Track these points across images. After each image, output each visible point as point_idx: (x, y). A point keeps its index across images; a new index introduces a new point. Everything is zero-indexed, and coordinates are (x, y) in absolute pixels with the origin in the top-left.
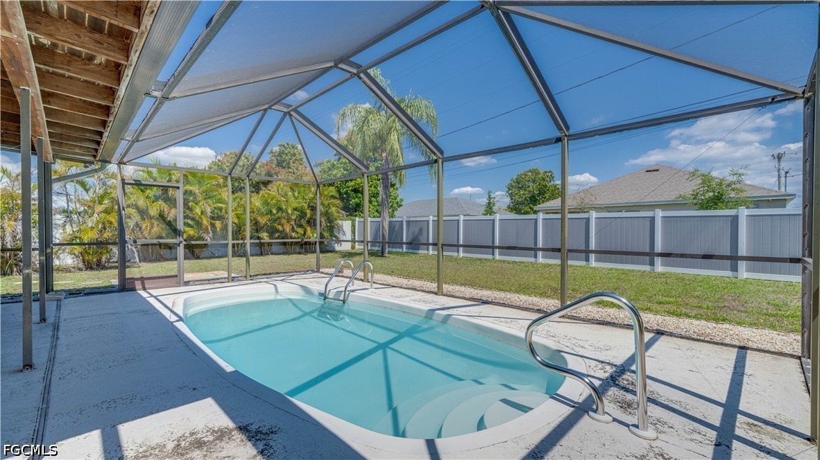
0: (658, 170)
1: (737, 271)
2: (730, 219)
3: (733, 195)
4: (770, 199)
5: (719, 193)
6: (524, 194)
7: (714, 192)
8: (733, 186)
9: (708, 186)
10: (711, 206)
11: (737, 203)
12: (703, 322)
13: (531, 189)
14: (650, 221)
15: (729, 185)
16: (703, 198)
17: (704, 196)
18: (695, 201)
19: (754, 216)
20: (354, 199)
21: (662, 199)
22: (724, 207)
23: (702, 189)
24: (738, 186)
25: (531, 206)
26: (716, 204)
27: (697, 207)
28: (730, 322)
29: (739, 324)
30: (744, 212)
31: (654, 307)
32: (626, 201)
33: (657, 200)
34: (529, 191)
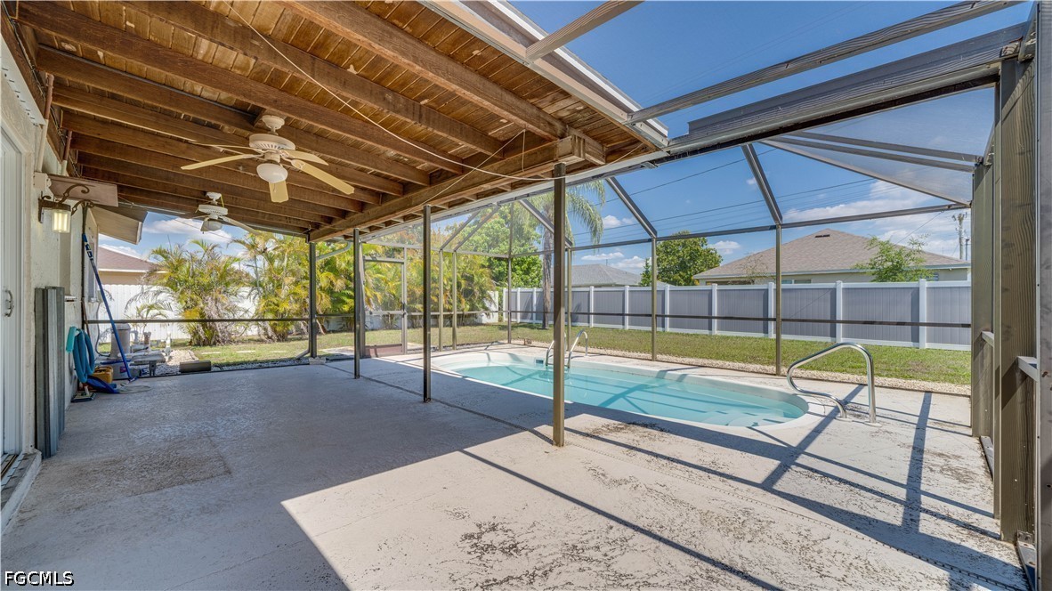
0: (828, 236)
1: (918, 341)
2: (911, 291)
3: (912, 264)
4: (950, 268)
5: (898, 262)
6: (672, 260)
7: (892, 261)
8: (913, 256)
9: (886, 255)
10: (890, 276)
11: (917, 274)
12: (894, 379)
13: (681, 254)
14: (831, 294)
15: (908, 255)
16: (881, 267)
17: (883, 265)
18: (873, 271)
19: (934, 288)
20: (498, 267)
21: (836, 268)
22: (903, 278)
23: (880, 258)
24: (918, 256)
25: (681, 273)
26: (895, 274)
27: (874, 277)
28: (916, 379)
29: (924, 380)
30: (924, 284)
31: (848, 370)
32: (795, 270)
33: (829, 268)
34: (679, 257)
